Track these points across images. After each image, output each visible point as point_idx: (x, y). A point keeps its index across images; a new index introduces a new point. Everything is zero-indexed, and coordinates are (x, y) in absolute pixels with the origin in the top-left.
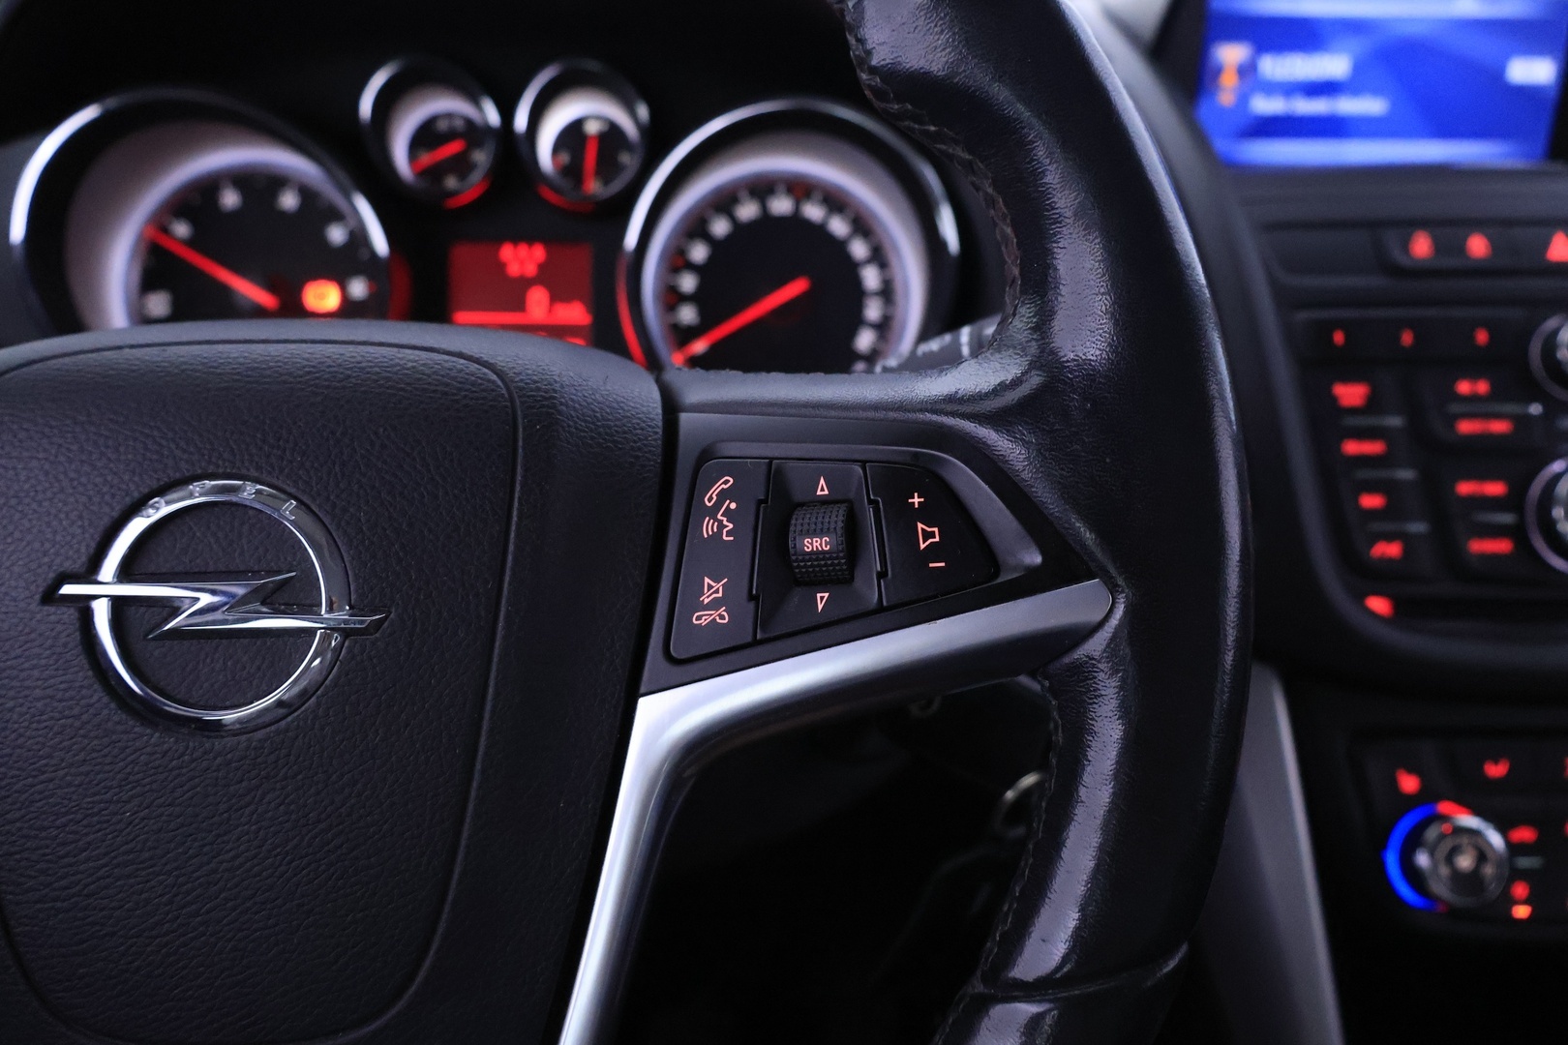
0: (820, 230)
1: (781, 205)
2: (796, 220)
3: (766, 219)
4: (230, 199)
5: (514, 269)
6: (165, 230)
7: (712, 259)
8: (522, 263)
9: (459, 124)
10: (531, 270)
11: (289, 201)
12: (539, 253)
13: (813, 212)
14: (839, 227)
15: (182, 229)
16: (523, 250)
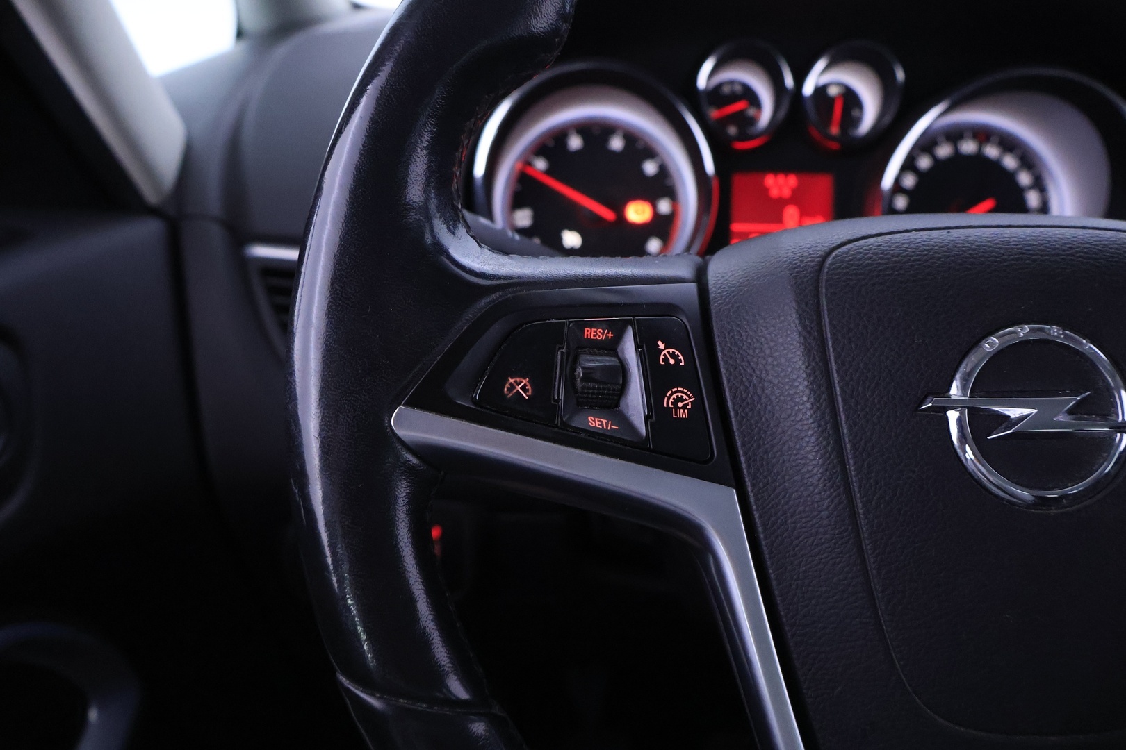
0: (996, 165)
1: (969, 147)
2: (979, 158)
3: (957, 156)
4: (575, 143)
5: (774, 193)
6: (528, 164)
7: (918, 186)
8: (780, 188)
9: (738, 88)
10: (786, 193)
11: (617, 144)
12: (792, 181)
13: (992, 151)
14: (1010, 162)
15: (540, 164)
16: (781, 179)
